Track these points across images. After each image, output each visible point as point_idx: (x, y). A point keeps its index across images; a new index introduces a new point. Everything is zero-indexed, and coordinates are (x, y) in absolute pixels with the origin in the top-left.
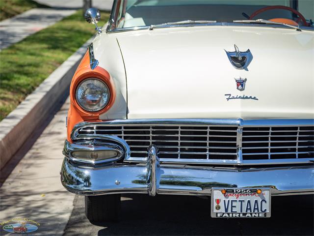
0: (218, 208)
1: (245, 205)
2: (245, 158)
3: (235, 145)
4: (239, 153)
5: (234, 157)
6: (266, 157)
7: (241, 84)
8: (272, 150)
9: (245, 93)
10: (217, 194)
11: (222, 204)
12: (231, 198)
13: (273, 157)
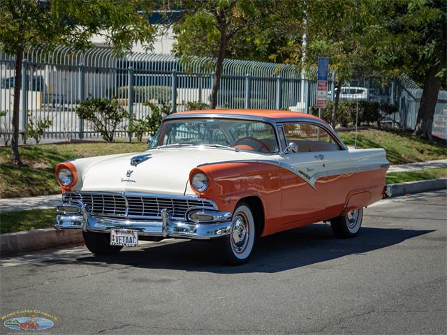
0: (113, 240)
1: (125, 239)
2: (129, 214)
3: (125, 206)
4: (127, 211)
5: (124, 213)
6: (141, 214)
7: (129, 174)
8: (145, 211)
9: (130, 178)
10: (113, 232)
11: (115, 238)
12: (119, 235)
13: (145, 215)
